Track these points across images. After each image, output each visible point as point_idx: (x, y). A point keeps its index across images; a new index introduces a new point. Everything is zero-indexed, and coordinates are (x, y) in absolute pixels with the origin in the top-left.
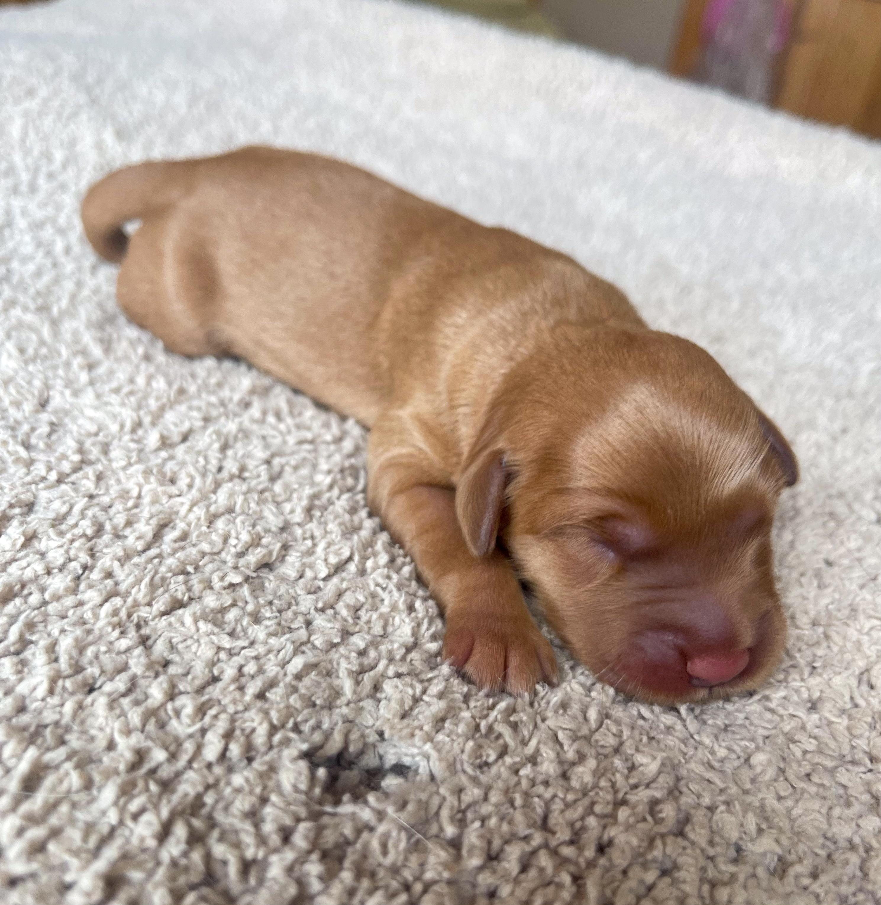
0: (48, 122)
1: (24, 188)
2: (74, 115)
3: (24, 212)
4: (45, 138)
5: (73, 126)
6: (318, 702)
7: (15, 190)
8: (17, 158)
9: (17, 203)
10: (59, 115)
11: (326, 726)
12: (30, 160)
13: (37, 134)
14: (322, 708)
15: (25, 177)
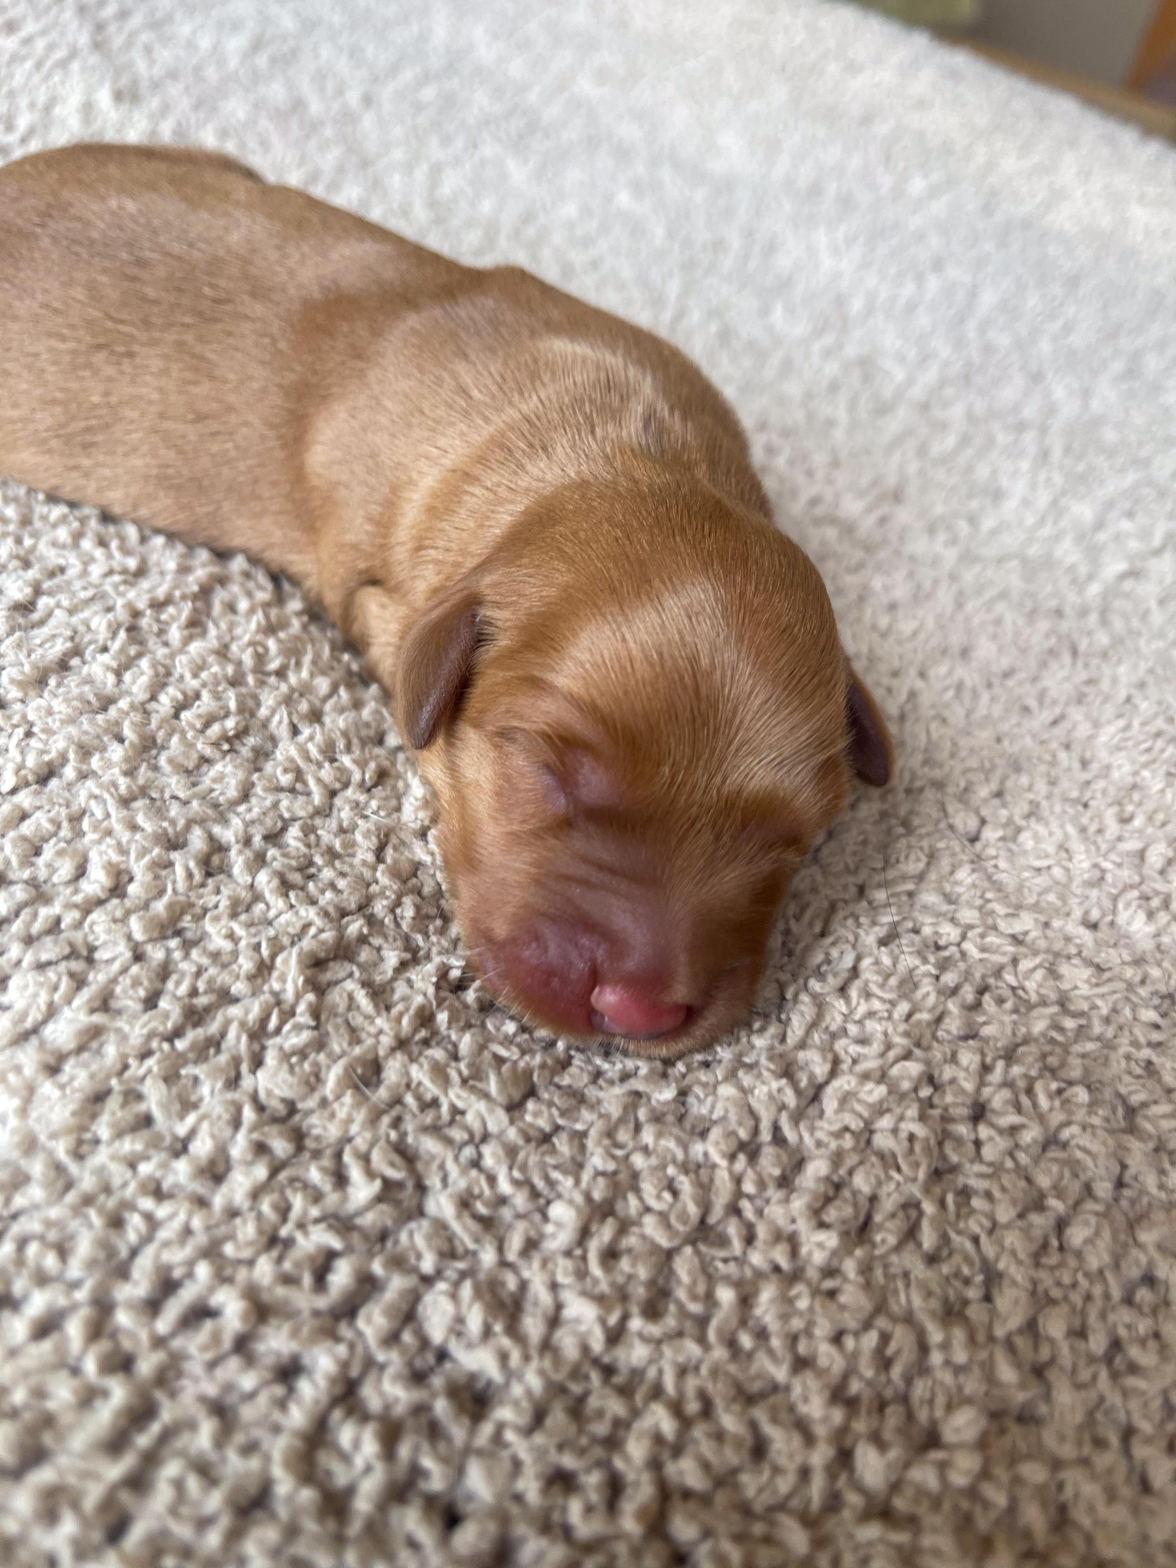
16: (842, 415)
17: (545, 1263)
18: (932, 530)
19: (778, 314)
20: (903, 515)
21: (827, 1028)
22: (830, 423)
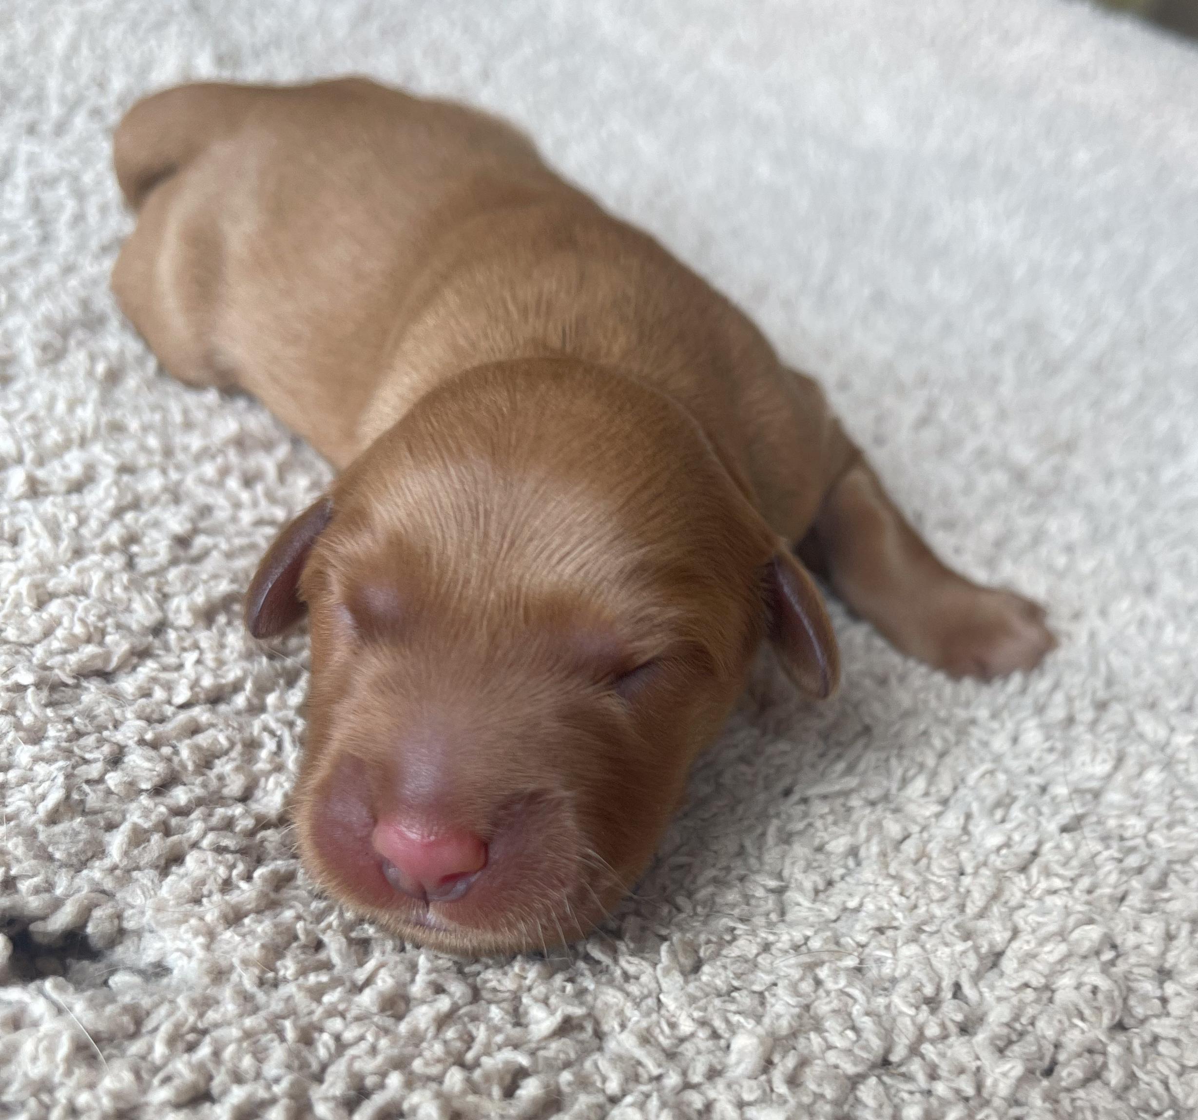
0: (114, 34)
1: (46, 128)
2: (160, 26)
3: (32, 160)
4: (104, 57)
5: (153, 43)
6: (58, 855)
7: (32, 130)
8: (53, 84)
9: (26, 147)
10: (134, 26)
11: (59, 891)
12: (69, 89)
13: (92, 49)
14: (63, 865)
15: (55, 110)
16: (1009, 373)
17: (729, 1086)
18: (1109, 477)
19: (936, 282)
20: (1078, 465)
21: (1006, 903)
22: (996, 380)
